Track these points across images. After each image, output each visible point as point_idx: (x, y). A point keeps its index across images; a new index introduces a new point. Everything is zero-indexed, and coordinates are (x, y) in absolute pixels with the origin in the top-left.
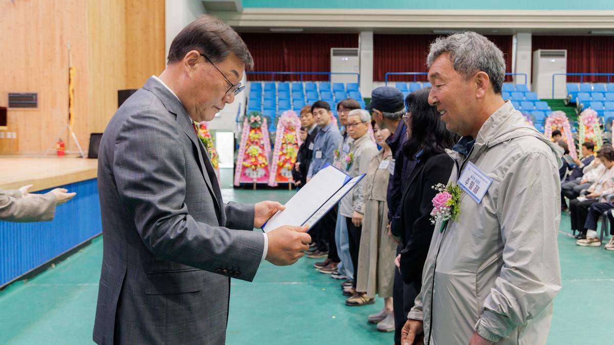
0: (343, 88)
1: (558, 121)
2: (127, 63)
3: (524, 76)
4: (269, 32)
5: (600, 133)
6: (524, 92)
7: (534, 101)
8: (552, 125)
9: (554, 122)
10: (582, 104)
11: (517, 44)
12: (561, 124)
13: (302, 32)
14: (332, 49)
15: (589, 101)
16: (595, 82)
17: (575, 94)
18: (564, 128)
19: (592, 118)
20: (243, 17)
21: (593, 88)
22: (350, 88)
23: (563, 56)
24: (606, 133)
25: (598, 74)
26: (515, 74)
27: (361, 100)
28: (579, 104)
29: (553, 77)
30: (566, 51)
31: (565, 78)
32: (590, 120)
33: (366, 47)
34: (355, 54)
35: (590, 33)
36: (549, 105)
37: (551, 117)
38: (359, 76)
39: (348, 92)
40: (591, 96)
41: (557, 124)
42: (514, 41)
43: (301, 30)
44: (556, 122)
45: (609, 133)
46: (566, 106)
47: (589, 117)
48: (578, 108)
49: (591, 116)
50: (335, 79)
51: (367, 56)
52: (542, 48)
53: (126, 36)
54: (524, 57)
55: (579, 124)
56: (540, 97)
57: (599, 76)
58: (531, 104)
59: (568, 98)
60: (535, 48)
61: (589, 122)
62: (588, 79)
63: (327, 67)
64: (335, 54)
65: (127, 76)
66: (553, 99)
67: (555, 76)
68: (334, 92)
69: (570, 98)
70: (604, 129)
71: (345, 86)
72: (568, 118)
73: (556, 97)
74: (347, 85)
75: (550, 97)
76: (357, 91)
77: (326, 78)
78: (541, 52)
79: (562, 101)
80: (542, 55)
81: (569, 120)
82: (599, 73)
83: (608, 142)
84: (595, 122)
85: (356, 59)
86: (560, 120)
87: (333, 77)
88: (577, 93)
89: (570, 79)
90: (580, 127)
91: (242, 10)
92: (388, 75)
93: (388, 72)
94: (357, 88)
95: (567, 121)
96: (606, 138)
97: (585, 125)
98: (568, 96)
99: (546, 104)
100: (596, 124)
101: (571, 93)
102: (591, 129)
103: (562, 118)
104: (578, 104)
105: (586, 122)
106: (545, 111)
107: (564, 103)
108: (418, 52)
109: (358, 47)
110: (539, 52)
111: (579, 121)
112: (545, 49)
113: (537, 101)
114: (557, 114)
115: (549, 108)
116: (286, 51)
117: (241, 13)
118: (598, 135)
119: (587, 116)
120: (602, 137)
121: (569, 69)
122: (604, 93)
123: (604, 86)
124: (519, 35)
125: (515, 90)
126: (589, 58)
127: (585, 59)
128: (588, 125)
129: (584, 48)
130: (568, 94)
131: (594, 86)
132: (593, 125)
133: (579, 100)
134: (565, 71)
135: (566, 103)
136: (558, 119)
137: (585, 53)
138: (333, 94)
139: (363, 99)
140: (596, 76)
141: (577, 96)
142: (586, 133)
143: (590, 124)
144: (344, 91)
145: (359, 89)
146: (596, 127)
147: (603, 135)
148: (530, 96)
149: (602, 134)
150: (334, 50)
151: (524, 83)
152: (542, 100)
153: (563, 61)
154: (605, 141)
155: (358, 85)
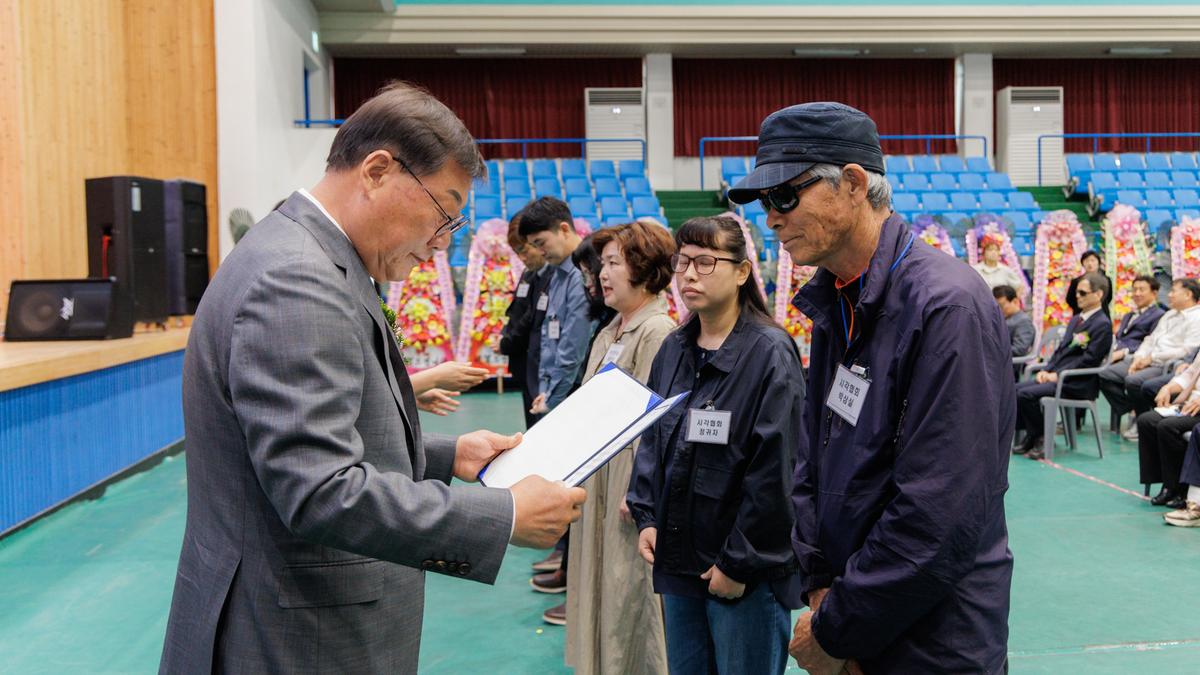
0: (612, 170)
1: (1062, 230)
2: (129, 120)
3: (982, 141)
4: (453, 56)
5: (1148, 255)
6: (983, 174)
7: (1005, 192)
8: (1049, 240)
9: (1054, 233)
10: (1100, 196)
11: (963, 76)
12: (1069, 236)
13: (524, 54)
14: (587, 91)
15: (1116, 190)
16: (1119, 151)
17: (1086, 176)
18: (1074, 246)
19: (1129, 224)
20: (397, 24)
21: (1118, 163)
22: (626, 170)
23: (1056, 98)
24: (1158, 254)
25: (1124, 135)
26: (963, 138)
27: (650, 196)
28: (1095, 197)
29: (1039, 141)
30: (1061, 89)
31: (1060, 142)
32: (1126, 227)
33: (658, 87)
34: (636, 100)
35: (1107, 52)
36: (1035, 199)
37: (1047, 224)
38: (645, 146)
39: (623, 178)
40: (1117, 179)
41: (1059, 237)
42: (958, 70)
43: (522, 51)
44: (1058, 233)
45: (1165, 254)
46: (1067, 200)
47: (1124, 222)
48: (1092, 202)
49: (1128, 219)
50: (594, 153)
51: (660, 104)
52: (1013, 85)
53: (127, 62)
54: (978, 103)
55: (1103, 236)
56: (1015, 183)
57: (1127, 139)
58: (1000, 196)
59: (1071, 184)
60: (999, 84)
61: (1124, 232)
62: (1106, 146)
63: (578, 128)
64: (593, 101)
65: (130, 150)
66: (1040, 188)
67: (1042, 139)
68: (594, 179)
69: (1075, 183)
70: (1155, 246)
71: (616, 167)
72: (1080, 225)
73: (1046, 183)
74: (620, 165)
75: (1035, 183)
76: (643, 177)
77: (577, 151)
78: (1013, 92)
79: (1058, 190)
80: (1016, 99)
81: (1082, 228)
82: (1126, 132)
83: (1164, 273)
84: (1136, 232)
85: (638, 109)
86: (1066, 229)
87: (590, 148)
88: (1088, 173)
89: (1070, 147)
90: (1107, 243)
91: (395, 10)
92: (705, 143)
93: (705, 136)
94: (642, 171)
95: (1081, 232)
96: (1158, 264)
97: (1116, 238)
98: (1071, 180)
99: (1029, 196)
100: (1138, 236)
101: (1076, 174)
102: (1128, 246)
103: (1070, 225)
104: (1092, 195)
105: (1118, 231)
106: (1029, 211)
107: (1063, 194)
108: (765, 95)
109: (641, 86)
110: (1008, 91)
111: (1104, 231)
112: (1019, 85)
113: (1012, 190)
114: (1059, 217)
115: (1036, 204)
116: (490, 95)
117: (391, 16)
118: (1143, 258)
119: (1120, 220)
120: (1152, 263)
121: (1069, 126)
122: (1142, 173)
123: (1141, 159)
124: (967, 57)
125: (965, 168)
126: (1106, 104)
127: (1098, 106)
128: (1122, 238)
129: (1097, 85)
130: (1071, 176)
131: (1120, 159)
132: (1132, 238)
133: (1094, 188)
134: (1060, 130)
135: (1067, 195)
136: (1063, 226)
137: (1097, 93)
138: (591, 184)
139: (653, 194)
140: (1120, 139)
141: (1090, 180)
142: (1119, 255)
143: (1127, 237)
144: (614, 177)
145: (646, 172)
146: (1138, 242)
147: (1152, 259)
148: (996, 180)
149: (1151, 256)
150: (591, 93)
151: (981, 155)
152: (1021, 189)
153: (1056, 109)
154: (1157, 271)
155: (644, 164)
